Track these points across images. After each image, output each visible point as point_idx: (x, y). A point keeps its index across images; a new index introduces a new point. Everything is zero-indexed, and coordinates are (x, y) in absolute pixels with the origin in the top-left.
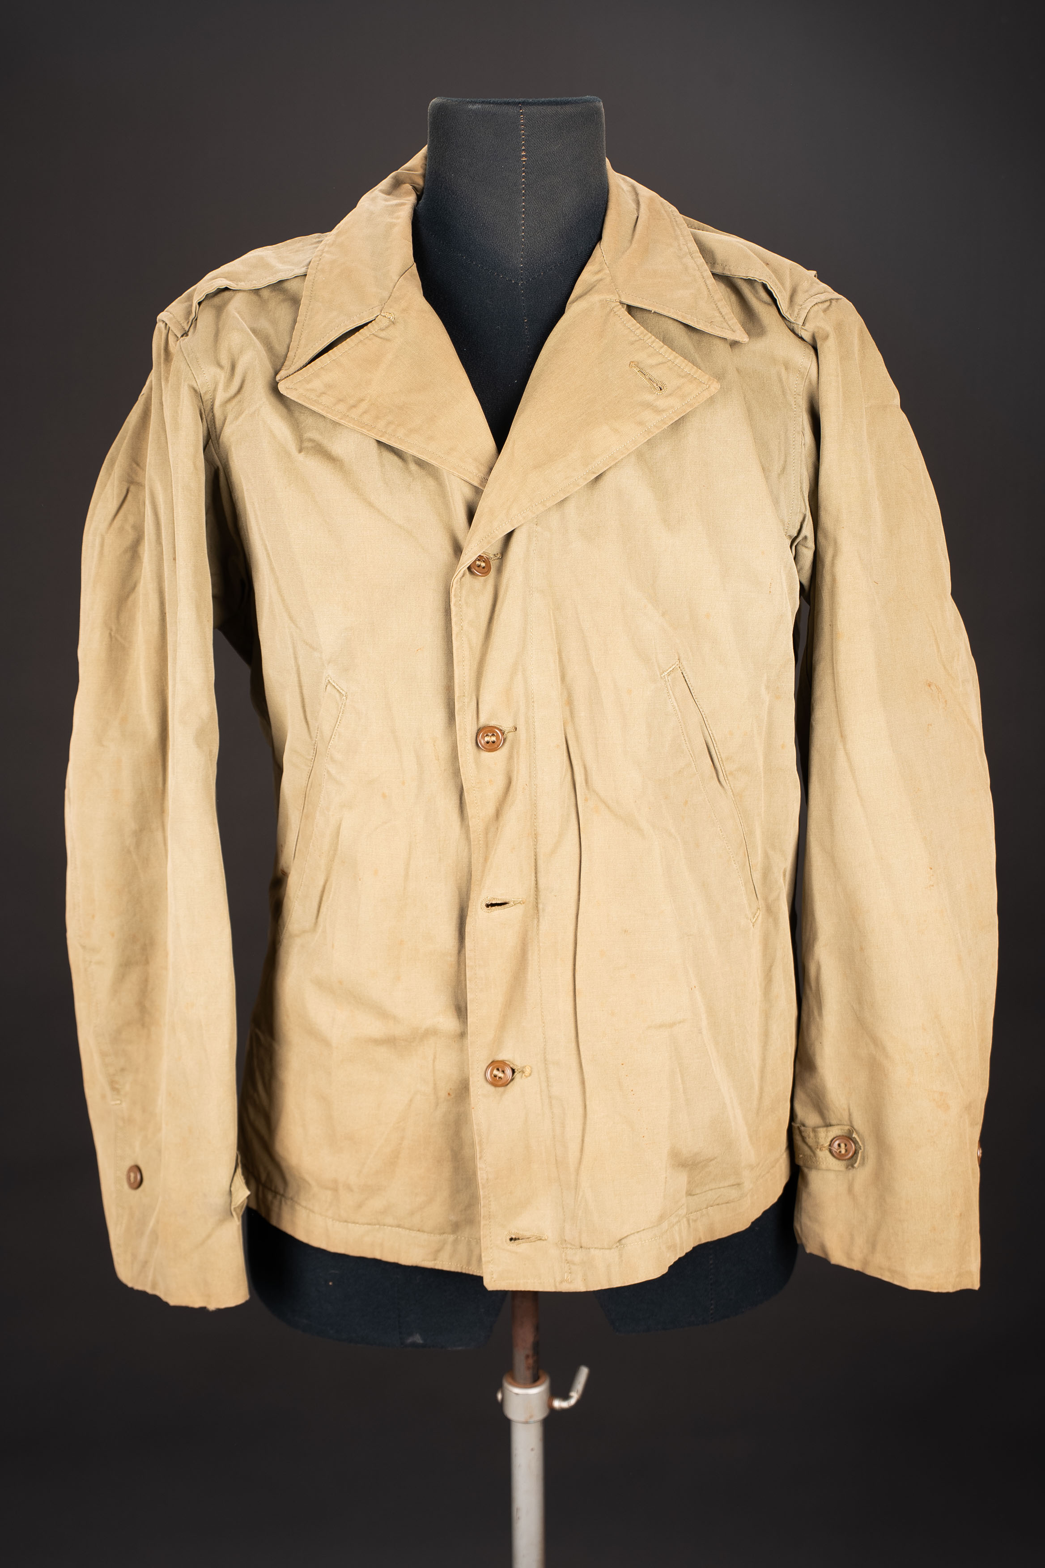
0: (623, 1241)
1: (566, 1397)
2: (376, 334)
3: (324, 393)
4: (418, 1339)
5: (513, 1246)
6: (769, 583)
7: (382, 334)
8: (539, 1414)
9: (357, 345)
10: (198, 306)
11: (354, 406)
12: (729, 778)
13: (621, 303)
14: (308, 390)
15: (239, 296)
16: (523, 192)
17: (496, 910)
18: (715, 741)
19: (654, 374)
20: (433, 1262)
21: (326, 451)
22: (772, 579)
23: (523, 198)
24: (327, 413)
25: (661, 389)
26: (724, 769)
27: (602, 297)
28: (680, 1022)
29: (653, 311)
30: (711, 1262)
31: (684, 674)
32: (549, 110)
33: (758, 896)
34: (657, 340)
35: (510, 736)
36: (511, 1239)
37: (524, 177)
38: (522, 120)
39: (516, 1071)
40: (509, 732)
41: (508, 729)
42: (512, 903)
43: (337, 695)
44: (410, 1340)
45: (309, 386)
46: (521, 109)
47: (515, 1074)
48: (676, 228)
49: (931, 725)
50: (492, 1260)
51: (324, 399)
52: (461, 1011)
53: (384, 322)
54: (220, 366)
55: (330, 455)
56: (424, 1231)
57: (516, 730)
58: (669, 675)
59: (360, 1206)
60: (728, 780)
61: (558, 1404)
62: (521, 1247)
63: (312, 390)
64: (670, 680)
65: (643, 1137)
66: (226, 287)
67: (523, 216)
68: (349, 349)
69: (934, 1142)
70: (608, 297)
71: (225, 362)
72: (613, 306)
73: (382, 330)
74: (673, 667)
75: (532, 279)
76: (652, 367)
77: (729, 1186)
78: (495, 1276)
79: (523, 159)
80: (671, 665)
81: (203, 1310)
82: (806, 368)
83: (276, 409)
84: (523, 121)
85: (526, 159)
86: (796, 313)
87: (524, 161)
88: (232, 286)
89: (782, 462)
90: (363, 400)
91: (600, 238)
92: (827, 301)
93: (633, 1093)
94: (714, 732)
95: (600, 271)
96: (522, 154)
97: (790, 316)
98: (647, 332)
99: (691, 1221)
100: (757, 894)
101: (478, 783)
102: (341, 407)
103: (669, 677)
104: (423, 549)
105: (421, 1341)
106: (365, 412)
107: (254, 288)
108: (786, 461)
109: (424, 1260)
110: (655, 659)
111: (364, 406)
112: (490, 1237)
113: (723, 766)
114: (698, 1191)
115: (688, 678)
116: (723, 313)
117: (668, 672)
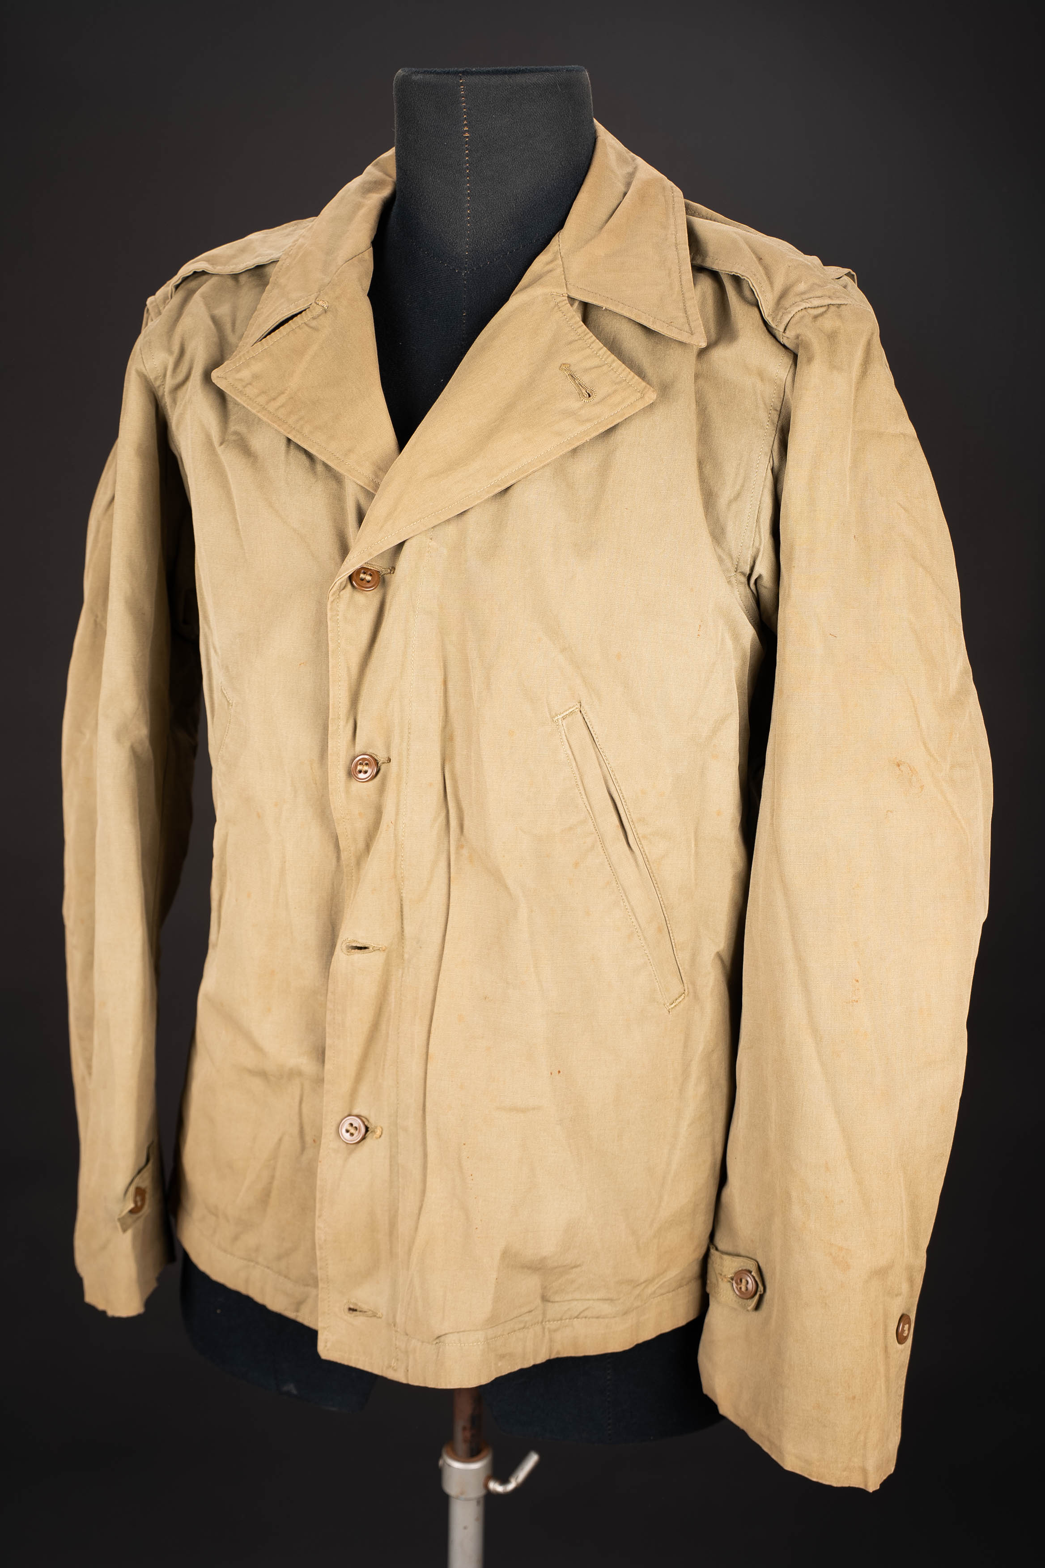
0: (442, 1339)
1: (504, 1481)
2: (307, 323)
3: (250, 384)
4: (291, 1388)
5: (350, 1317)
6: (698, 626)
7: (314, 323)
8: (475, 1492)
9: (288, 334)
10: (174, 290)
11: (274, 399)
12: (642, 842)
13: (572, 300)
14: (236, 379)
15: (213, 280)
16: (468, 171)
17: (358, 954)
18: (624, 799)
19: (585, 379)
20: (295, 1314)
21: (246, 446)
22: (702, 621)
23: (468, 178)
24: (248, 405)
25: (590, 396)
26: (636, 831)
27: (547, 290)
28: (534, 1109)
29: (604, 308)
30: (609, 1377)
31: (586, 719)
32: (495, 80)
33: (683, 979)
34: (598, 341)
35: (383, 768)
36: (350, 1309)
37: (467, 155)
38: (463, 91)
39: (369, 1129)
40: (383, 763)
41: (383, 759)
42: (371, 949)
43: (226, 703)
44: (285, 1388)
45: (238, 376)
46: (461, 80)
47: (369, 1132)
48: (671, 216)
49: (891, 812)
50: (327, 1327)
51: (251, 391)
52: (320, 1054)
53: (318, 310)
54: (170, 352)
55: (248, 450)
56: (289, 1279)
57: (390, 761)
58: (564, 718)
59: (236, 1238)
60: (641, 844)
61: (496, 1487)
62: (358, 1320)
63: (241, 380)
64: (564, 725)
65: (476, 1228)
66: (203, 271)
67: (468, 198)
68: (281, 338)
69: (826, 1304)
70: (553, 290)
71: (176, 348)
72: (558, 301)
73: (314, 318)
74: (571, 710)
75: (477, 268)
76: (586, 370)
77: (598, 1299)
78: (329, 1345)
79: (466, 135)
80: (567, 707)
81: (104, 1313)
82: (781, 380)
83: (207, 399)
84: (463, 93)
85: (468, 135)
86: (779, 317)
87: (467, 137)
88: (209, 269)
89: (738, 487)
90: (283, 393)
91: (561, 225)
92: (825, 306)
93: (471, 1178)
94: (622, 788)
95: (552, 261)
96: (465, 129)
97: (773, 320)
98: (589, 331)
99: (546, 1330)
100: (683, 977)
101: (347, 814)
102: (262, 400)
103: (564, 721)
104: (313, 557)
105: (294, 1392)
106: (282, 406)
107: (232, 273)
108: (743, 486)
109: (286, 1309)
110: (545, 699)
111: (282, 399)
112: (329, 1302)
113: (635, 827)
114: (557, 1299)
115: (591, 725)
116: (689, 313)
117: (563, 715)
